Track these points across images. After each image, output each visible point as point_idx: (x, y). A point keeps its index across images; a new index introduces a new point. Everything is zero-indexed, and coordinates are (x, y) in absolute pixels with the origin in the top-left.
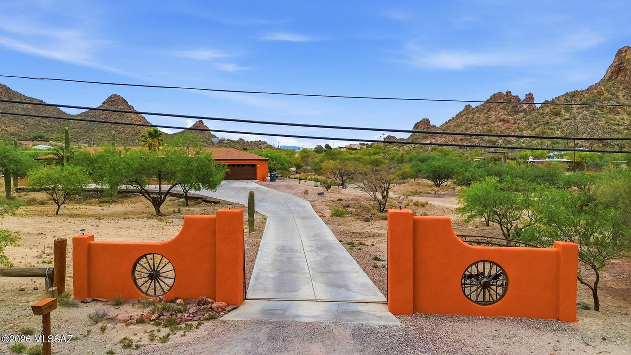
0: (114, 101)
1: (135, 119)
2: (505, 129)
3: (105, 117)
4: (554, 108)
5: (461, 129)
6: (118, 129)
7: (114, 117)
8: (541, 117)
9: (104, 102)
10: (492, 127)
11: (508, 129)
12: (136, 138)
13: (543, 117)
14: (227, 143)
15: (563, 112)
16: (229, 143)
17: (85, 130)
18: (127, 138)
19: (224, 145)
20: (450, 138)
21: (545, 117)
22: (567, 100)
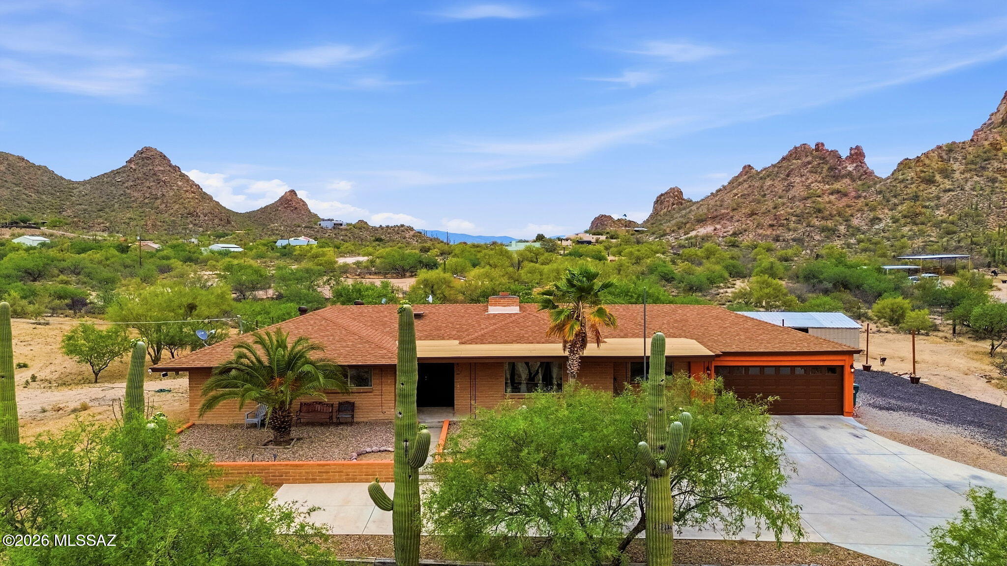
0: (148, 158)
1: (185, 189)
2: (843, 207)
3: (131, 186)
4: (922, 171)
5: (765, 206)
6: (156, 205)
7: (148, 184)
8: (902, 186)
9: (130, 160)
10: (819, 203)
11: (849, 206)
12: (188, 221)
13: (906, 187)
14: (346, 230)
15: (938, 177)
16: (351, 229)
17: (99, 207)
18: (174, 221)
19: (343, 233)
20: (749, 222)
21: (909, 186)
22: (941, 157)
